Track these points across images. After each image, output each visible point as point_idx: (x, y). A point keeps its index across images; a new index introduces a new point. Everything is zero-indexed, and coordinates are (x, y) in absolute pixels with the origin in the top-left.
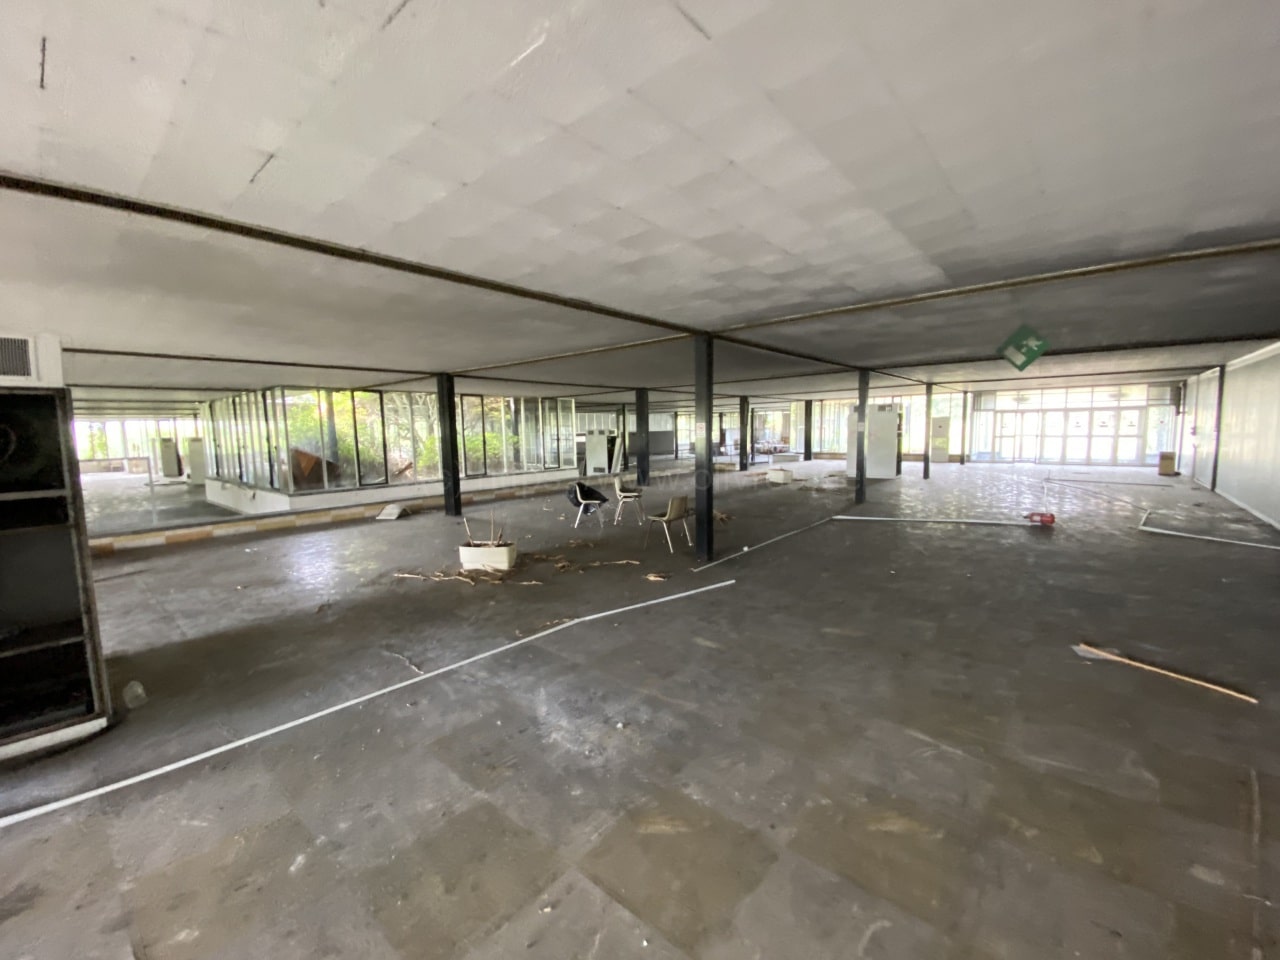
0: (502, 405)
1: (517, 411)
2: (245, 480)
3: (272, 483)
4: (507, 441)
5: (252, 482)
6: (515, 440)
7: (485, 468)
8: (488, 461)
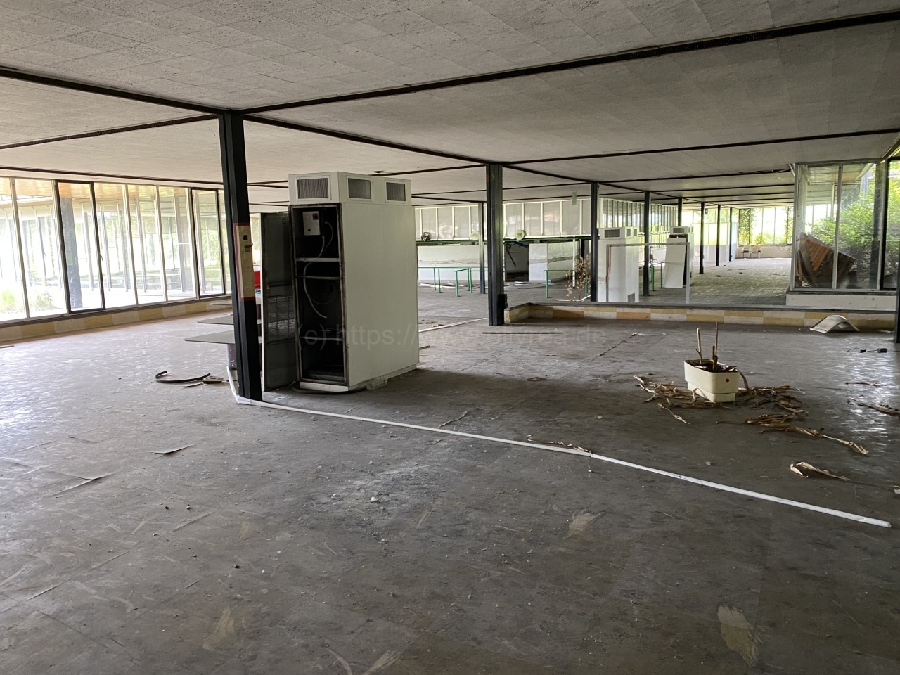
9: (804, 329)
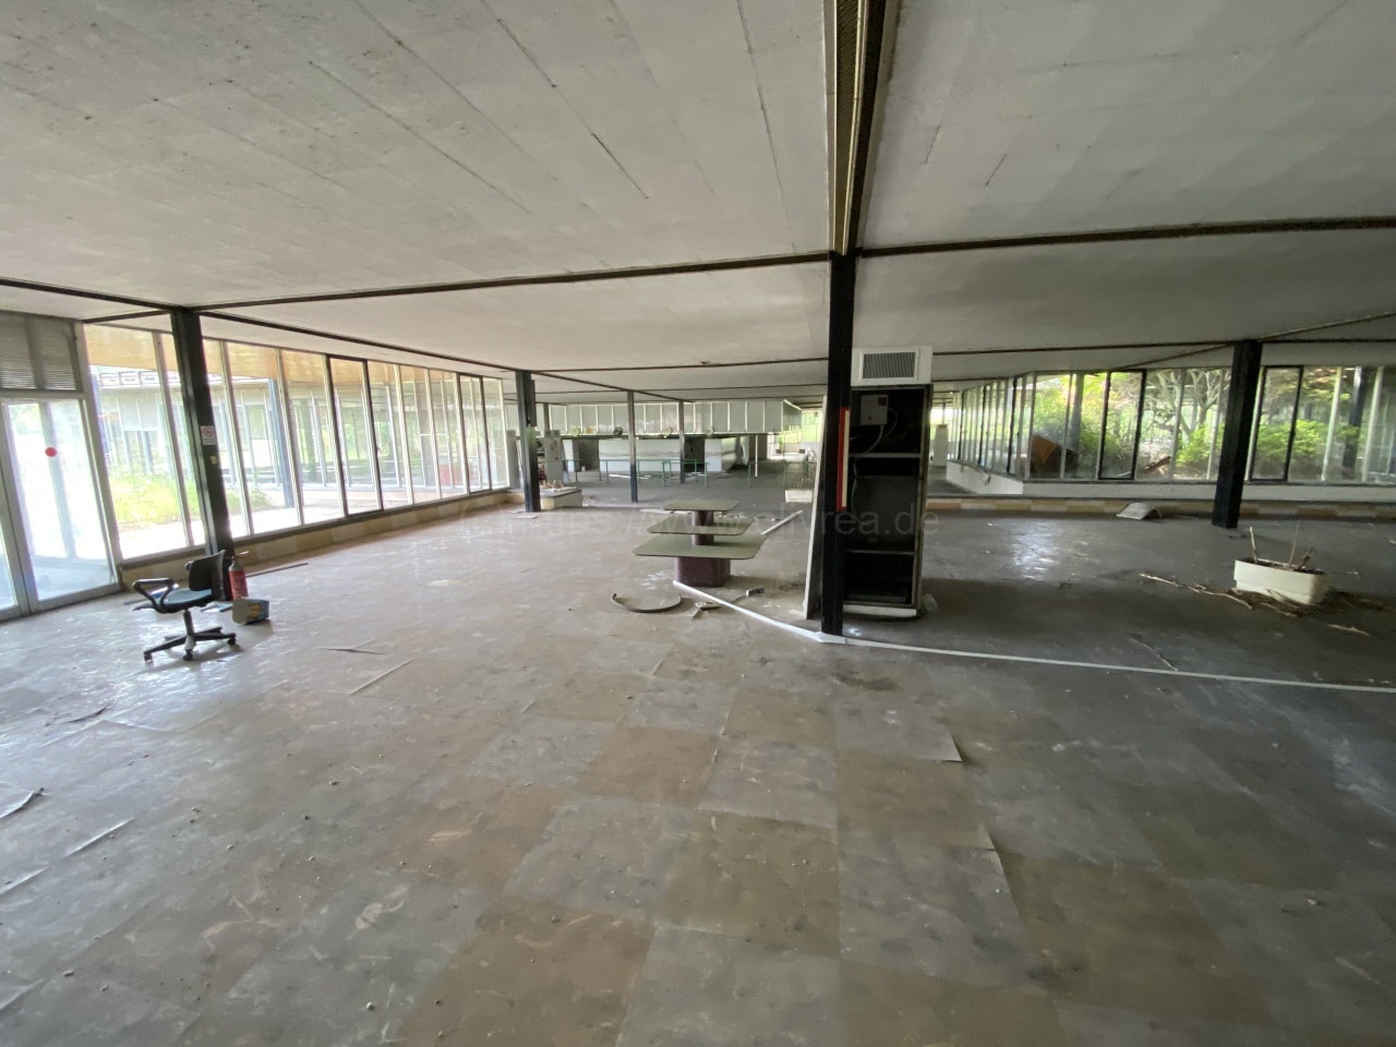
0: (1337, 380)
1: (1366, 388)
2: (983, 464)
3: (1008, 468)
4: (1335, 433)
5: (989, 466)
6: (1353, 431)
7: (1286, 472)
8: (1292, 461)
9: (1112, 516)
